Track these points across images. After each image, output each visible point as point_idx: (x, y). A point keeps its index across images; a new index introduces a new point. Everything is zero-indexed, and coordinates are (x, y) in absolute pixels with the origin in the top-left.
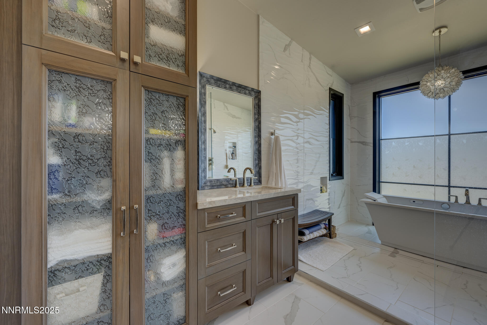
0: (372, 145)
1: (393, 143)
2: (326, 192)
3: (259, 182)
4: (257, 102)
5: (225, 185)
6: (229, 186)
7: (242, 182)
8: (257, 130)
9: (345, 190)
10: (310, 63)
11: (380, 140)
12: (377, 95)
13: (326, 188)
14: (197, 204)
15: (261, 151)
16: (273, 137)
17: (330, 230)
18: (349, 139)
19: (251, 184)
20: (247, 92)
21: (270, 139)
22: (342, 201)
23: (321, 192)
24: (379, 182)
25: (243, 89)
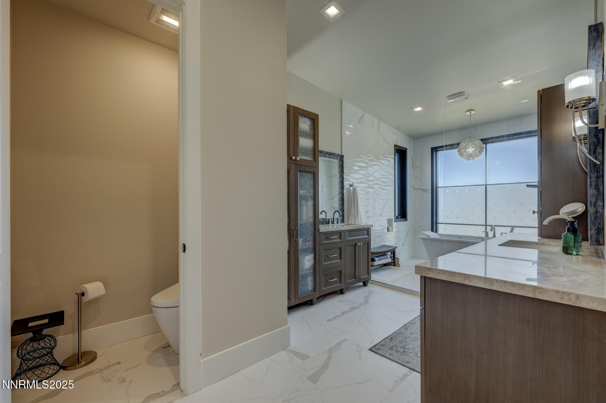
0: (430, 192)
1: (447, 191)
2: (392, 231)
3: (343, 221)
4: (341, 163)
5: (322, 223)
6: (324, 223)
7: (328, 221)
8: (341, 183)
9: (408, 231)
10: (379, 127)
11: (436, 188)
12: (435, 150)
13: (392, 228)
14: (319, 229)
15: (344, 199)
16: (352, 188)
17: (394, 259)
18: (412, 187)
19: (338, 222)
20: (335, 157)
21: (350, 190)
22: (406, 239)
23: (388, 231)
24: (437, 223)
25: (332, 156)
